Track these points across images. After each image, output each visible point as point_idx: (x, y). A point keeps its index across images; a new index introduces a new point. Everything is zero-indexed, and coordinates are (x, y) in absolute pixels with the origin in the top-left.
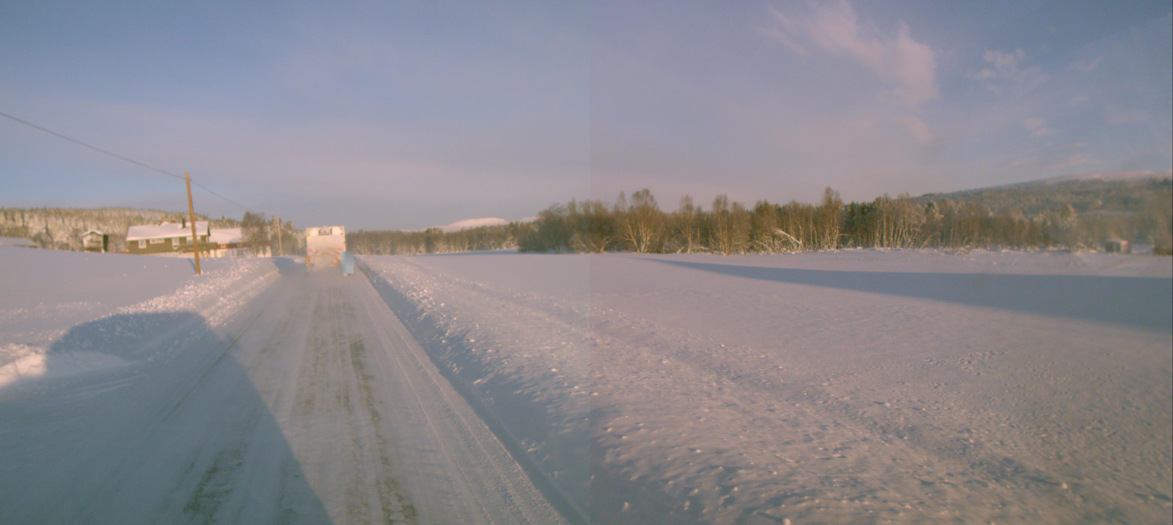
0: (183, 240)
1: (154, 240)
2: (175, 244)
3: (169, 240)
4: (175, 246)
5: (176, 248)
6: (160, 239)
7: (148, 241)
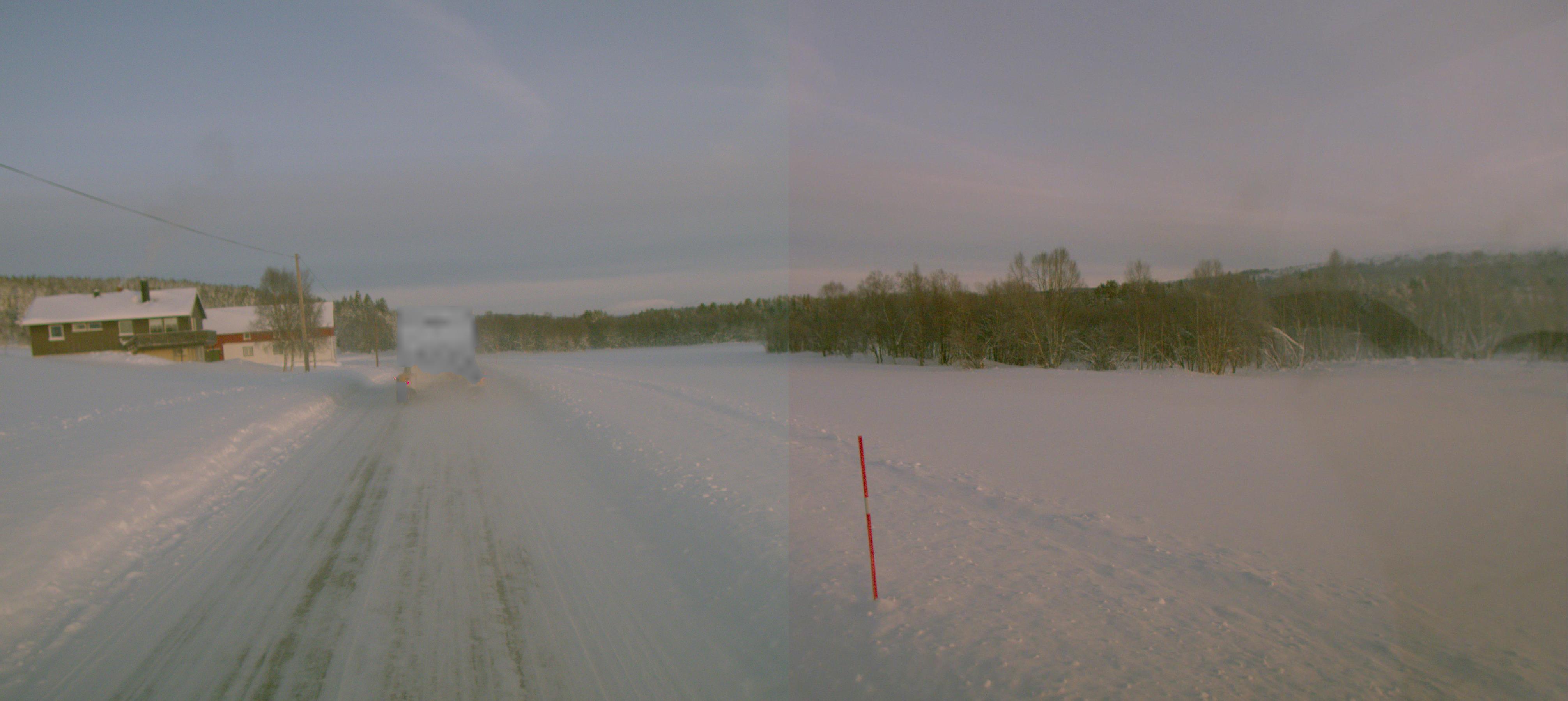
0: (140, 324)
1: (81, 325)
2: (125, 333)
3: (111, 325)
4: (125, 338)
5: (124, 343)
6: (94, 324)
7: (68, 326)
